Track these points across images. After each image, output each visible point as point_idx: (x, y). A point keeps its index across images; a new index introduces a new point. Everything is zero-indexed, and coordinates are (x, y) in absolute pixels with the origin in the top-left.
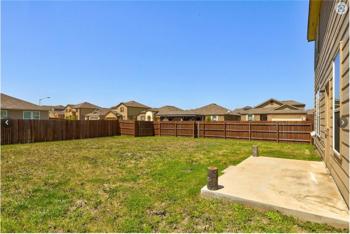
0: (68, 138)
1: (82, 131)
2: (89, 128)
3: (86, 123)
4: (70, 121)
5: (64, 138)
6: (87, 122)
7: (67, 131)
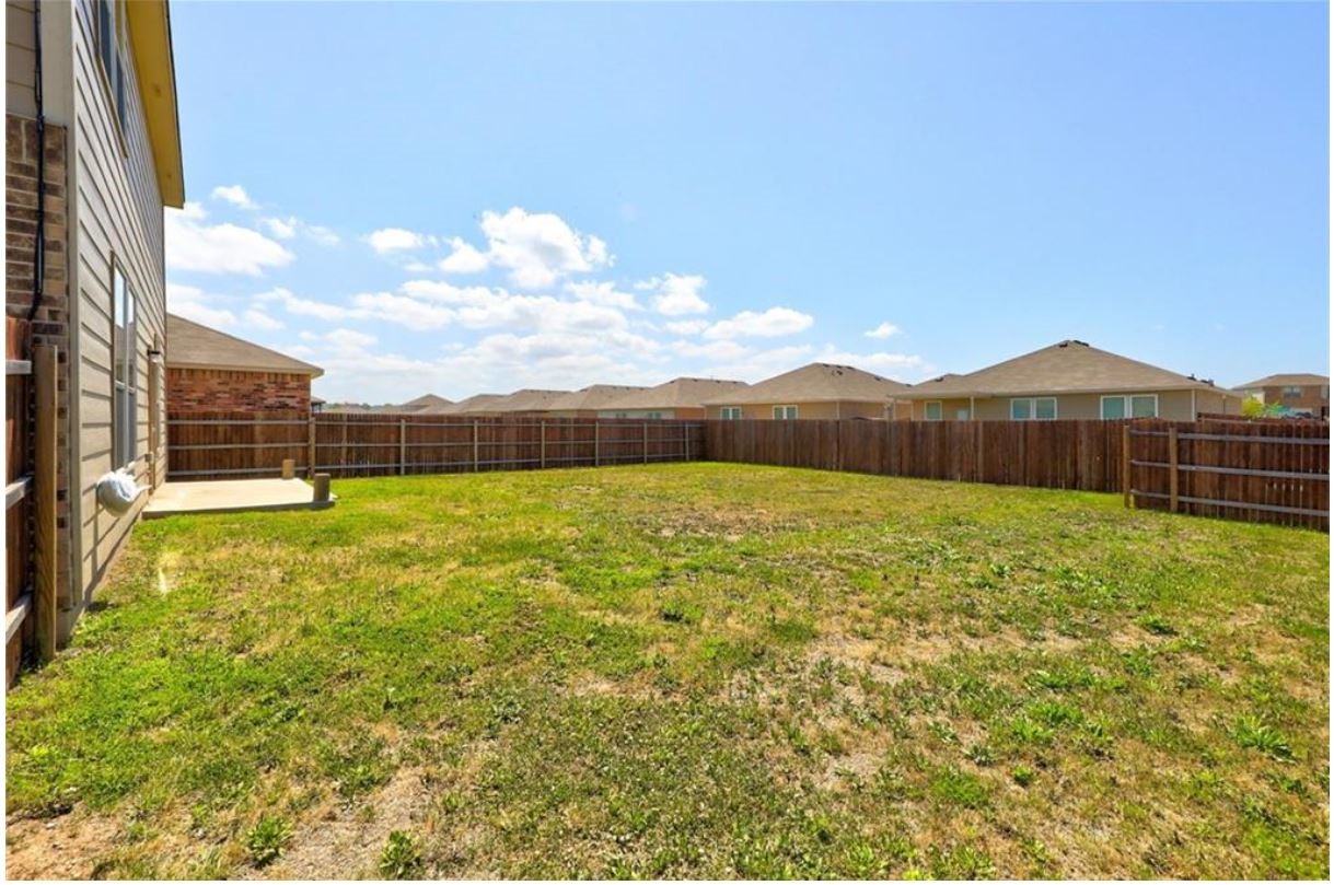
0: (917, 471)
1: (957, 458)
2: (985, 451)
3: (972, 431)
4: (920, 425)
5: (905, 469)
6: (976, 429)
7: (913, 453)
